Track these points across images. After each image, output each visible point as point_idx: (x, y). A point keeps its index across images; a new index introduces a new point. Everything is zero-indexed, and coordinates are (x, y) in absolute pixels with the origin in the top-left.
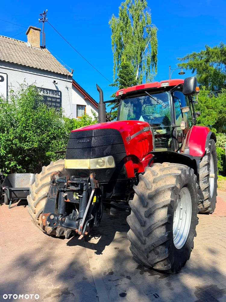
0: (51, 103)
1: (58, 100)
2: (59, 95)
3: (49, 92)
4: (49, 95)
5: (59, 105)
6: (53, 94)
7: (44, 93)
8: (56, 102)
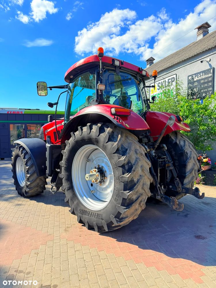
0: (204, 86)
1: (210, 79)
2: (211, 72)
3: (202, 74)
4: (202, 77)
5: (210, 84)
6: (205, 74)
7: (198, 77)
8: (208, 82)
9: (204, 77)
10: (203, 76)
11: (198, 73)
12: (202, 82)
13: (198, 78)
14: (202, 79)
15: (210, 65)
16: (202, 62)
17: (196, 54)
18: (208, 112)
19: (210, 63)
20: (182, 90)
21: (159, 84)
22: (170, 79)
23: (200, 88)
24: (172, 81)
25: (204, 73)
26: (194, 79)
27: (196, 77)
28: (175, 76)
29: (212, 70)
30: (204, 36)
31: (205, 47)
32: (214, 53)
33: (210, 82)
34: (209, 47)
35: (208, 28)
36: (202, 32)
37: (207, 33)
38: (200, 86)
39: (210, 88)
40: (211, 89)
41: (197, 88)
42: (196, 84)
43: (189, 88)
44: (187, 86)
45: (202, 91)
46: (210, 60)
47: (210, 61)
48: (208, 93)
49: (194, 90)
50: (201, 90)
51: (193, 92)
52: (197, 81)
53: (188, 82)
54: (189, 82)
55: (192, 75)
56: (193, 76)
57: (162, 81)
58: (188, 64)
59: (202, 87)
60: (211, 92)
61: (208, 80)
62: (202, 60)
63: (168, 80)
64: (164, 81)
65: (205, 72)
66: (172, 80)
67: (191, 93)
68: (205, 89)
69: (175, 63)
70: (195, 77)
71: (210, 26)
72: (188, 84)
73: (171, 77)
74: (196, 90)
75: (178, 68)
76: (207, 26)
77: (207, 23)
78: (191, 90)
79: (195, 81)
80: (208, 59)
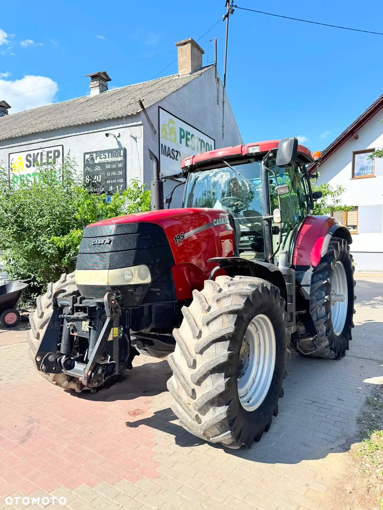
0: (110, 174)
1: (120, 165)
2: (122, 154)
3: (107, 155)
4: (107, 159)
5: (121, 173)
6: (113, 156)
7: (100, 158)
8: (117, 169)
9: (110, 160)
10: (108, 157)
11: (101, 152)
12: (108, 167)
13: (101, 160)
14: (108, 163)
15: (119, 143)
16: (107, 135)
17: (97, 120)
19: (119, 139)
20: (74, 175)
21: (29, 158)
22: (51, 152)
23: (105, 176)
24: (55, 157)
25: (110, 154)
26: (94, 161)
27: (98, 158)
28: (60, 148)
29: (122, 151)
30: (101, 91)
31: (109, 111)
32: (125, 125)
33: (120, 169)
34: (117, 115)
35: (107, 81)
36: (98, 84)
37: (105, 88)
38: (104, 174)
39: (120, 179)
41: (100, 176)
42: (98, 168)
43: (86, 173)
44: (83, 170)
45: (108, 182)
46: (120, 135)
47: (119, 136)
48: (117, 187)
49: (95, 178)
50: (106, 180)
51: (93, 182)
52: (99, 164)
53: (84, 162)
54: (87, 164)
55: (91, 153)
56: (93, 155)
57: (36, 152)
58: (82, 133)
59: (108, 175)
60: (122, 186)
61: (117, 166)
62: (107, 132)
63: (48, 153)
64: (38, 154)
65: (112, 152)
66: (54, 154)
67: (90, 181)
68: (112, 179)
69: (60, 127)
70: (96, 157)
71: (110, 80)
72: (85, 166)
73: (52, 149)
74: (98, 179)
75: (66, 136)
76: (105, 78)
77: (105, 73)
78: (90, 178)
79: (97, 164)
80: (116, 133)
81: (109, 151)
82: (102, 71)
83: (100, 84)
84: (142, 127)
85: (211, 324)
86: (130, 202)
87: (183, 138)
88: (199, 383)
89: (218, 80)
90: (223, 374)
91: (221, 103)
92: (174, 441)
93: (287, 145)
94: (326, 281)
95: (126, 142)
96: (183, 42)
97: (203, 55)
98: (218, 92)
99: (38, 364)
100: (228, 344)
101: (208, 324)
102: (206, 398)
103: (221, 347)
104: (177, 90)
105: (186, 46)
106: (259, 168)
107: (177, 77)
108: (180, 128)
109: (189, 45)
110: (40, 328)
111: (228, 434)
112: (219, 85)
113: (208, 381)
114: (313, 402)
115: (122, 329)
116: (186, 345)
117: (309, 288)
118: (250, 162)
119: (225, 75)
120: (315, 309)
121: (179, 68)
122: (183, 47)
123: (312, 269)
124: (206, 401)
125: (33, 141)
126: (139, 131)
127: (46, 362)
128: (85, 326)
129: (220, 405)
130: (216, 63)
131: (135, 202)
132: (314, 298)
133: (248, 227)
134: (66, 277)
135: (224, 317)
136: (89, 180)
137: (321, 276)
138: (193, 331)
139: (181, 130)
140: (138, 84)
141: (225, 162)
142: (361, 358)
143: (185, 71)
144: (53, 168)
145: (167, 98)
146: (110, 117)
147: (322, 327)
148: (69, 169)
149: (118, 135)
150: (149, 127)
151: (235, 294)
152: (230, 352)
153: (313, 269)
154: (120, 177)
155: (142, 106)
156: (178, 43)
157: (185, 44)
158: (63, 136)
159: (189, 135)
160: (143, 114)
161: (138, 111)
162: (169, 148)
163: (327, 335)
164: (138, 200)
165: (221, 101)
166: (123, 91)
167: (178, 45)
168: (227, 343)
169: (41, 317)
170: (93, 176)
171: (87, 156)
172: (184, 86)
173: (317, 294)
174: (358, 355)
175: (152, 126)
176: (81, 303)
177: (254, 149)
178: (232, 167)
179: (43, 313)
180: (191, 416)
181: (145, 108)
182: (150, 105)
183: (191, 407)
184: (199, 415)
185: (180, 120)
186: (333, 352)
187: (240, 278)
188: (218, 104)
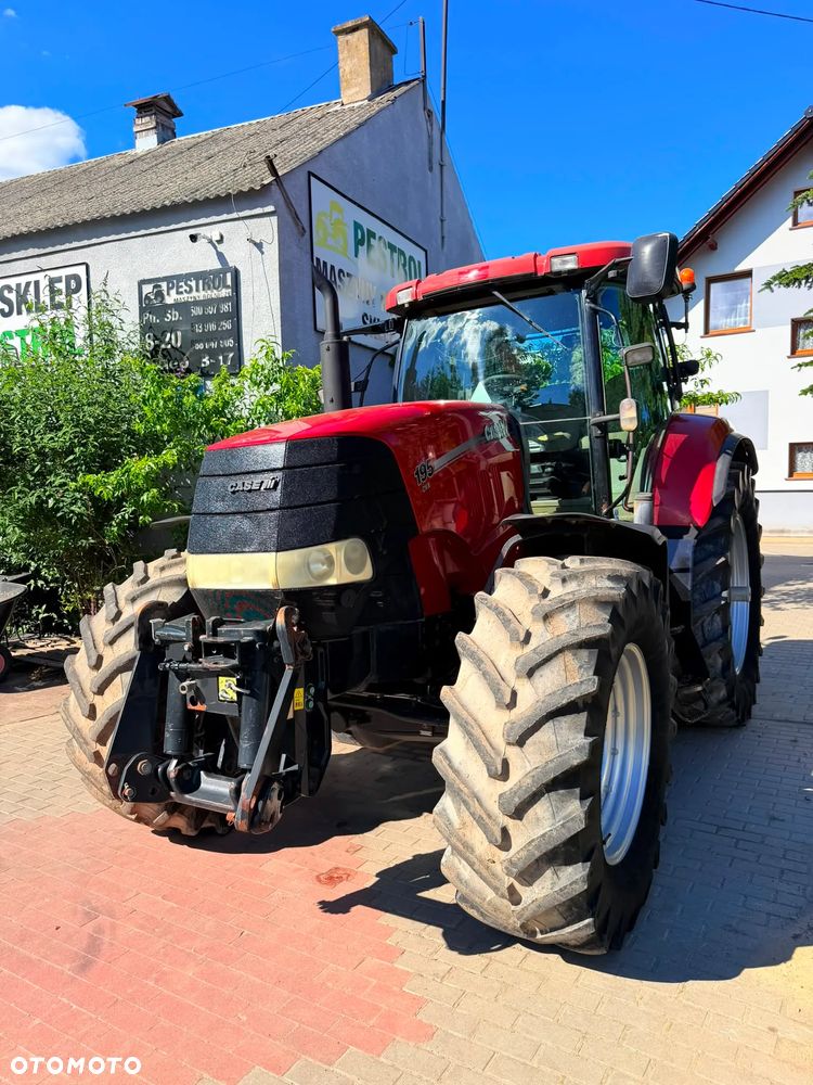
0: (203, 327)
1: (226, 308)
2: (229, 282)
3: (193, 284)
4: (194, 294)
5: (227, 325)
6: (207, 286)
7: (178, 293)
8: (219, 317)
9: (202, 295)
10: (197, 290)
11: (179, 278)
12: (197, 311)
13: (182, 296)
14: (196, 303)
15: (221, 256)
16: (193, 238)
17: (167, 203)
18: (235, 428)
19: (221, 248)
20: (119, 332)
21: (6, 293)
22: (59, 280)
23: (190, 335)
24: (70, 292)
25: (201, 282)
26: (163, 298)
27: (173, 292)
28: (81, 271)
29: (229, 276)
30: (162, 141)
31: (193, 183)
32: (235, 215)
33: (226, 316)
35: (174, 117)
36: (154, 124)
37: (170, 133)
38: (189, 328)
39: (227, 339)
40: (230, 343)
41: (179, 334)
42: (172, 317)
43: (146, 328)
44: (138, 321)
45: (199, 346)
46: (222, 237)
47: (221, 241)
48: (221, 358)
49: (167, 339)
50: (193, 343)
51: (163, 346)
52: (177, 306)
53: (140, 302)
54: (146, 306)
55: (155, 281)
56: (160, 286)
57: (23, 280)
58: (133, 234)
59: (199, 330)
60: (231, 355)
61: (218, 309)
62: (193, 231)
63: (52, 282)
64: (28, 284)
65: (206, 278)
66: (68, 285)
67: (156, 346)
68: (209, 341)
69: (78, 219)
70: (169, 289)
71: (180, 114)
72: (142, 311)
73: (63, 273)
74: (174, 339)
75: (94, 241)
76: (169, 109)
77: (168, 99)
78: (156, 338)
79: (170, 306)
80: (214, 233)
81: (198, 276)
82: (162, 93)
83: (157, 123)
84: (274, 219)
85: (537, 674)
86: (256, 393)
87: (362, 245)
88: (519, 813)
89: (430, 114)
90: (578, 790)
91: (436, 168)
92: (442, 941)
93: (654, 251)
94: (723, 559)
95: (238, 254)
96: (350, 24)
97: (394, 57)
98: (431, 143)
99: (113, 781)
100: (585, 719)
101: (530, 674)
102: (538, 847)
103: (569, 728)
104: (346, 135)
105: (357, 34)
106: (575, 305)
107: (338, 107)
108: (355, 223)
109: (364, 33)
110: (95, 694)
111: (587, 926)
112: (432, 125)
113: (541, 809)
114: (719, 828)
115: (312, 690)
116: (479, 726)
117: (690, 575)
118: (551, 293)
119: (444, 103)
120: (700, 622)
121: (343, 85)
122: (349, 37)
123: (693, 532)
124: (537, 854)
125: (15, 255)
126: (267, 228)
127: (133, 777)
128: (228, 688)
129: (569, 862)
130: (425, 76)
131: (267, 393)
132: (697, 597)
133: (539, 442)
134: (146, 571)
135: (568, 656)
136: (152, 343)
137: (710, 547)
138: (496, 690)
139: (357, 226)
140: (246, 123)
141: (496, 293)
142: (786, 721)
143: (357, 93)
144: (69, 317)
145: (326, 154)
146: (199, 196)
147: (715, 659)
148: (105, 316)
149: (218, 238)
150: (290, 219)
151: (585, 600)
152: (590, 739)
153: (696, 532)
154: (225, 335)
155: (273, 171)
156: (339, 27)
157: (355, 29)
158: (86, 242)
159: (374, 238)
160: (275, 188)
161: (266, 182)
162: (332, 267)
163: (724, 678)
164: (276, 387)
165: (437, 163)
166: (213, 139)
167: (338, 33)
168: (582, 718)
169: (97, 666)
170: (164, 334)
171: (148, 289)
172: (361, 125)
173: (704, 587)
174: (777, 716)
175: (296, 217)
176: (215, 634)
177: (564, 262)
178: (513, 305)
179: (100, 658)
180: (496, 889)
181: (280, 174)
182: (289, 169)
183: (498, 868)
184: (517, 886)
185: (355, 203)
186: (732, 712)
187: (582, 561)
188: (431, 169)
